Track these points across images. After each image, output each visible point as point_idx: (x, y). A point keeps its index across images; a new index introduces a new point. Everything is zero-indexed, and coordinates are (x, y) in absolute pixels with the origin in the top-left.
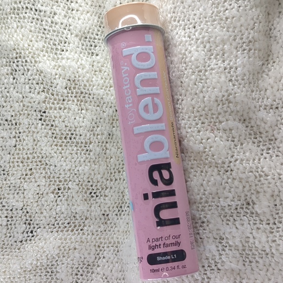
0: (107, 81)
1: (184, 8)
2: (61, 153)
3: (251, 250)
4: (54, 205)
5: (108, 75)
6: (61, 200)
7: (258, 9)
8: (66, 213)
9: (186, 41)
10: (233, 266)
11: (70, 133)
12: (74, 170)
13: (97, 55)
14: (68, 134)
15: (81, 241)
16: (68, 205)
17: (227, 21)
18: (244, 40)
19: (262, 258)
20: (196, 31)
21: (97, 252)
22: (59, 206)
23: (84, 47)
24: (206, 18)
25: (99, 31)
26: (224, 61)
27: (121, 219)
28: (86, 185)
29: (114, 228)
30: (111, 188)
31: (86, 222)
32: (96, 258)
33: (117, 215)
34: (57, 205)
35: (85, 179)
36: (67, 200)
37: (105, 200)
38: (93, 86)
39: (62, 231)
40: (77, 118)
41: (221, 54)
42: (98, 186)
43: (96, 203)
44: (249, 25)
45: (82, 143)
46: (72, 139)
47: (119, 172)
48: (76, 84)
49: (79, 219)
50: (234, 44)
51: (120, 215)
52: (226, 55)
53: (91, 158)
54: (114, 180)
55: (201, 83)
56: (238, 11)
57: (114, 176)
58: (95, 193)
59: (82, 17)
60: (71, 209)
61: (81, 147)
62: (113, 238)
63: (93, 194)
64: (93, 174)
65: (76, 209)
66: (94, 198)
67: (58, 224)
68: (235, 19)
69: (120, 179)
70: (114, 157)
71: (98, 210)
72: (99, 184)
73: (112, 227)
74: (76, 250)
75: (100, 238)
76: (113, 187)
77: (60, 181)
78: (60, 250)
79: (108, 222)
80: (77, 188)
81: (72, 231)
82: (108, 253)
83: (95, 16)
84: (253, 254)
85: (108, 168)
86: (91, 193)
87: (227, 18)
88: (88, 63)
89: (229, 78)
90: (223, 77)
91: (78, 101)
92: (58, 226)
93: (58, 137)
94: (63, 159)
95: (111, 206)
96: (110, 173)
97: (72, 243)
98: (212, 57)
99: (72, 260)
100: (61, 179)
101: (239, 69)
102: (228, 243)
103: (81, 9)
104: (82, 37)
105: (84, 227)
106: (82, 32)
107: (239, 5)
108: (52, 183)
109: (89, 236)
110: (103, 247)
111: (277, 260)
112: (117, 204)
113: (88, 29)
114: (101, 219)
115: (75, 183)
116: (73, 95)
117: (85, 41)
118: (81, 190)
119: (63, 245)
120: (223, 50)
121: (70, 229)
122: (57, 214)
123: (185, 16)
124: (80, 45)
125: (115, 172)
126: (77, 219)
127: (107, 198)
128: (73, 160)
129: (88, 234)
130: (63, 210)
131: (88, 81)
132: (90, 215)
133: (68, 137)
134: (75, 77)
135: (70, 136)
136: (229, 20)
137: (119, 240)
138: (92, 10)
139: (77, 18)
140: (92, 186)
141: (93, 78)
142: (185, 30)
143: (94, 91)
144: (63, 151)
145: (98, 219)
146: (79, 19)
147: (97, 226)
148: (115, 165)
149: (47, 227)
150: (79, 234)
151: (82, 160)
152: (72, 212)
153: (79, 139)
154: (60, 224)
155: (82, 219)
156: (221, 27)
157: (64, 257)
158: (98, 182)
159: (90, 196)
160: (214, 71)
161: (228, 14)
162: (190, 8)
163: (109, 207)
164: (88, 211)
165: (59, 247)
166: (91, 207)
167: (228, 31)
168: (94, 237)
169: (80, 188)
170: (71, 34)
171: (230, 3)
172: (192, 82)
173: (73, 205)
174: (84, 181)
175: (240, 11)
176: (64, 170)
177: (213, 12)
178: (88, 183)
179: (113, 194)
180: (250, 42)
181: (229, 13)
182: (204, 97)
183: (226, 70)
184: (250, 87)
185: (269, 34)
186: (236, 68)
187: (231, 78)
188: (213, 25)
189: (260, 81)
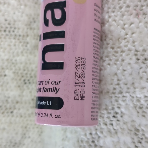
32: (22, 137)
65: (9, 94)
80: (13, 75)
82: (33, 134)
109: (18, 118)
128: (11, 51)
132: (21, 99)
133: (7, 30)
145: (28, 103)
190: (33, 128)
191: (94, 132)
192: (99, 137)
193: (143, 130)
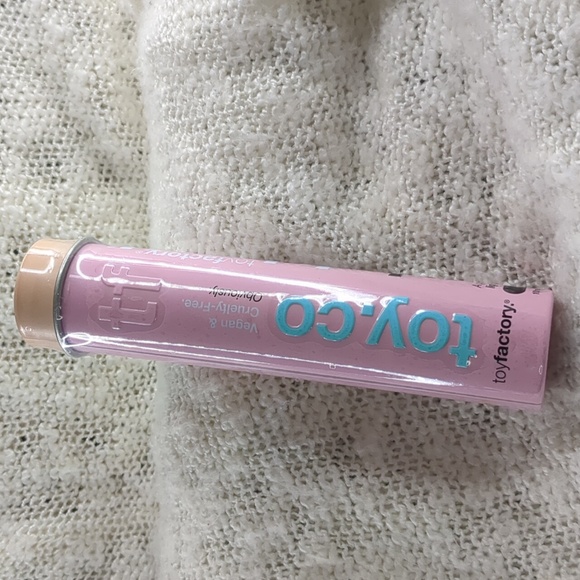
0: (89, 227)
1: (185, 92)
2: (17, 372)
3: (350, 528)
4: (16, 471)
5: (90, 216)
6: (29, 460)
7: (320, 87)
8: (40, 482)
9: (195, 154)
10: (320, 559)
12: (45, 401)
13: (63, 181)
15: (75, 532)
16: (43, 467)
17: (260, 112)
18: (296, 146)
19: (371, 539)
20: (207, 135)
21: (108, 549)
22: (25, 472)
23: (34, 170)
24: (222, 109)
25: (62, 133)
26: (263, 187)
27: (148, 480)
28: (73, 427)
29: (135, 498)
30: (123, 425)
31: (82, 494)
32: (106, 558)
33: (139, 474)
34: (23, 469)
35: (68, 415)
36: (39, 458)
37: (112, 449)
39: (36, 517)
41: (256, 175)
42: (97, 425)
43: (97, 457)
44: (302, 117)
47: (136, 393)
49: (67, 491)
50: (279, 154)
51: (145, 472)
52: (265, 176)
53: (76, 376)
54: (127, 409)
56: (279, 93)
57: (126, 401)
58: (92, 439)
59: (25, 114)
60: (49, 474)
61: (53, 357)
62: (134, 518)
63: (88, 441)
64: (83, 404)
65: (58, 473)
66: (91, 449)
67: (28, 504)
68: (274, 108)
69: (139, 406)
70: (122, 366)
71: (102, 469)
72: (98, 421)
73: (131, 498)
74: (68, 549)
75: (111, 522)
76: (127, 424)
77: (22, 425)
78: (37, 552)
79: (124, 489)
80: (55, 434)
81: (56, 514)
82: (129, 548)
83: (53, 107)
84: (354, 534)
85: (113, 388)
87: (260, 109)
88: (44, 199)
89: (276, 218)
90: (264, 215)
92: (28, 508)
93: (9, 342)
94: (22, 383)
95: (127, 459)
96: (117, 398)
97: (57, 536)
98: (241, 181)
99: (62, 568)
100: (23, 420)
101: (292, 200)
102: (306, 517)
103: (22, 98)
104: (30, 150)
105: (77, 503)
106: (28, 143)
107: (279, 82)
108: (7, 429)
109: (89, 520)
110: (119, 537)
112: (137, 454)
113: (39, 134)
114: (108, 485)
115: (50, 426)
118: (63, 437)
119: (42, 542)
120: (259, 166)
121: (52, 511)
122: (24, 485)
123: (188, 108)
124: (27, 168)
125: (127, 395)
126: (62, 492)
127: (116, 445)
128: (41, 382)
129: (87, 517)
130: (34, 478)
132: (88, 480)
134: (22, 230)
136: (263, 111)
137: (146, 521)
138: (44, 96)
139: (16, 117)
140: (84, 426)
141: (58, 226)
144: (20, 368)
145: (104, 486)
146: (20, 117)
147: (104, 499)
148: (127, 381)
149: (8, 512)
151: (59, 381)
152: (52, 480)
154: (31, 503)
155: (73, 490)
156: (251, 124)
157: (45, 563)
158: (95, 418)
159: (83, 445)
161: (260, 100)
162: (195, 91)
163: (123, 462)
164: (82, 474)
165: (34, 546)
166: (86, 465)
167: (265, 132)
168: (98, 520)
169: (61, 434)
173: (52, 466)
174: (67, 419)
175: (283, 92)
176: (27, 403)
177: (234, 99)
178: (76, 423)
179: (128, 437)
180: (308, 149)
181: (263, 97)
183: (269, 204)
184: (323, 232)
185: (352, 129)
186: (287, 199)
187: (280, 217)
188: (236, 122)
189: (345, 219)
190: (127, 536)
191: (225, 527)
192: (235, 533)
193: (304, 508)
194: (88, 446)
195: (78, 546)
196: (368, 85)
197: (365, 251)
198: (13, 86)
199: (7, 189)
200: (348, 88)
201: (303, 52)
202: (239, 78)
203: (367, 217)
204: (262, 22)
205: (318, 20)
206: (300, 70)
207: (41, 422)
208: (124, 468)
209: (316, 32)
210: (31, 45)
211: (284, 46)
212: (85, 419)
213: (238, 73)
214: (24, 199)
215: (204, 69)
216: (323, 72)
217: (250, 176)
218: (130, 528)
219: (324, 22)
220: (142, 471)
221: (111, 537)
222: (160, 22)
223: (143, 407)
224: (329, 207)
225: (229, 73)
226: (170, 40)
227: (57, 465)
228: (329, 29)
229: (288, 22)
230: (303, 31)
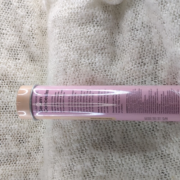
0: (26, 74)
1: (65, 31)
3: (111, 164)
5: (26, 71)
7: (106, 31)
8: (5, 154)
9: (67, 49)
10: (101, 173)
11: (5, 106)
12: (8, 128)
13: (19, 59)
14: (4, 107)
15: (15, 170)
16: (6, 149)
17: (89, 37)
18: (99, 48)
19: (117, 167)
20: (72, 44)
21: (25, 176)
23: (10, 55)
24: (77, 36)
25: (19, 45)
26: (88, 59)
27: (39, 155)
28: (16, 136)
29: (34, 160)
30: (32, 137)
31: (18, 158)
33: (36, 153)
35: (15, 132)
36: (5, 146)
37: (28, 144)
38: (17, 78)
39: (3, 165)
40: (9, 97)
41: (86, 56)
42: (24, 136)
43: (23, 146)
44: (101, 40)
45: (13, 111)
46: (7, 109)
47: (36, 127)
48: (6, 77)
49: (13, 157)
50: (94, 50)
51: (38, 152)
52: (89, 56)
53: (18, 120)
54: (33, 132)
55: (77, 72)
56: (94, 32)
57: (33, 130)
58: (22, 141)
59: (9, 38)
60: (8, 151)
61: (12, 113)
62: (34, 167)
63: (21, 141)
64: (20, 129)
65: (11, 151)
66: (22, 144)
68: (93, 36)
69: (37, 131)
71: (25, 150)
72: (24, 135)
73: (33, 160)
74: (12, 176)
75: (26, 168)
76: (33, 137)
78: (3, 176)
79: (31, 157)
80: (11, 138)
81: (9, 164)
83: (17, 37)
84: (112, 166)
85: (29, 125)
86: (20, 141)
87: (89, 36)
88: (13, 64)
89: (92, 69)
90: (89, 68)
91: (9, 86)
94: (1, 121)
96: (30, 128)
97: (9, 171)
98: (82, 58)
101: (97, 64)
102: (97, 160)
103: (8, 33)
104: (9, 49)
105: (16, 161)
106: (9, 47)
107: (95, 29)
110: (29, 173)
111: (125, 168)
112: (36, 146)
113: (13, 44)
114: (26, 156)
115: (9, 135)
116: (6, 84)
117: (12, 52)
118: (13, 139)
119: (4, 173)
120: (87, 53)
121: (8, 163)
123: (66, 36)
124: (8, 54)
125: (34, 127)
126: (12, 157)
127: (29, 143)
128: (8, 122)
129: (19, 166)
130: (3, 152)
131: (13, 75)
132: (20, 154)
133: (4, 108)
134: (6, 73)
135: (5, 107)
136: (90, 37)
137: (38, 168)
138: (15, 33)
139: (6, 39)
140: (20, 136)
141: (17, 73)
142: (66, 43)
143: (18, 80)
144: (1, 117)
145: (25, 156)
146: (7, 39)
147: (24, 160)
148: (34, 123)
150: (13, 166)
151: (13, 121)
152: (9, 153)
153: (11, 109)
154: (1, 161)
155: (15, 157)
156: (86, 41)
158: (24, 134)
159: (19, 142)
160: (83, 65)
162: (68, 31)
163: (31, 149)
164: (18, 152)
165: (2, 174)
166: (20, 149)
167: (90, 43)
168: (23, 167)
169: (13, 138)
170: (3, 48)
171: (90, 28)
172: (72, 72)
173: (9, 149)
174: (15, 134)
175: (96, 32)
176: (3, 128)
177: (81, 33)
178: (18, 135)
179: (33, 141)
180: (102, 49)
181: (90, 33)
182: (80, 80)
183: (90, 65)
184: (106, 73)
185: (114, 45)
186: (96, 63)
187: (93, 69)
188: (81, 40)
189: (112, 70)
193: (97, 158)
194: (21, 143)
195: (16, 175)
196: (119, 32)
197: (118, 79)
198: (6, 30)
199: (2, 60)
200: (113, 33)
201: (102, 21)
202: (82, 27)
203: (119, 70)
204: (91, 11)
205: (106, 13)
206: (101, 26)
207: (7, 134)
208: (31, 151)
209: (105, 16)
210: (12, 18)
211: (96, 19)
212: (21, 134)
213: (82, 26)
214: (7, 64)
215: (72, 24)
216: (107, 27)
217: (85, 56)
218: (33, 170)
219: (108, 13)
220: (37, 152)
221: (26, 173)
222: (58, 11)
223: (38, 132)
224: (108, 66)
225: (79, 26)
226: (61, 16)
227: (11, 148)
228: (109, 15)
229: (98, 12)
230: (102, 15)
